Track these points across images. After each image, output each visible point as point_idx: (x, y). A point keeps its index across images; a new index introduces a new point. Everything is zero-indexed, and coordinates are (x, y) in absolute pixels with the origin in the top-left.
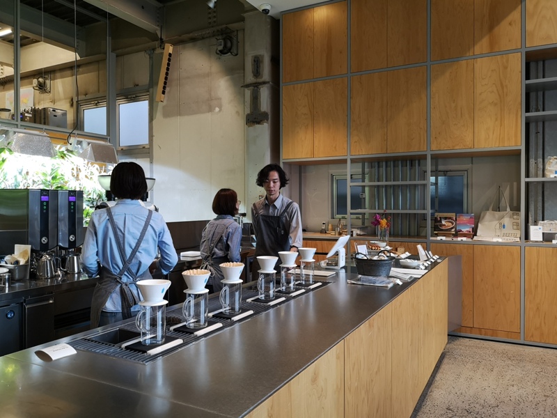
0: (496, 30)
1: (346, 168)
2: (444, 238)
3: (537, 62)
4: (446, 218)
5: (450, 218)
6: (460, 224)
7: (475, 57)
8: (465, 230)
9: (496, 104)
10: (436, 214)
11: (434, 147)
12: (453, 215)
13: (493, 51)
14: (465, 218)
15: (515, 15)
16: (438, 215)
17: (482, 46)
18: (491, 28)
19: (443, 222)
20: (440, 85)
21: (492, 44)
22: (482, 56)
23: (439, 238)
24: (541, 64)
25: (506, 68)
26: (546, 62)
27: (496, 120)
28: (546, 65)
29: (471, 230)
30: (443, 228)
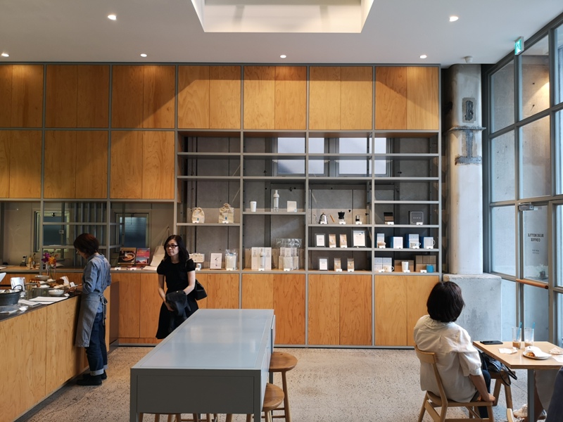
0: (158, 112)
1: (40, 207)
2: (119, 269)
3: (192, 137)
4: (128, 252)
5: (131, 252)
6: (139, 256)
7: (144, 130)
8: (142, 261)
9: (157, 167)
10: (121, 248)
11: (112, 196)
12: (134, 249)
13: (156, 128)
14: (143, 252)
15: (171, 104)
16: (122, 249)
17: (148, 122)
18: (155, 110)
19: (126, 255)
20: (118, 148)
21: (156, 121)
22: (148, 129)
23: (116, 269)
24: (195, 139)
25: (164, 141)
26: (199, 138)
27: (158, 179)
28: (198, 141)
29: (146, 261)
30: (126, 260)
